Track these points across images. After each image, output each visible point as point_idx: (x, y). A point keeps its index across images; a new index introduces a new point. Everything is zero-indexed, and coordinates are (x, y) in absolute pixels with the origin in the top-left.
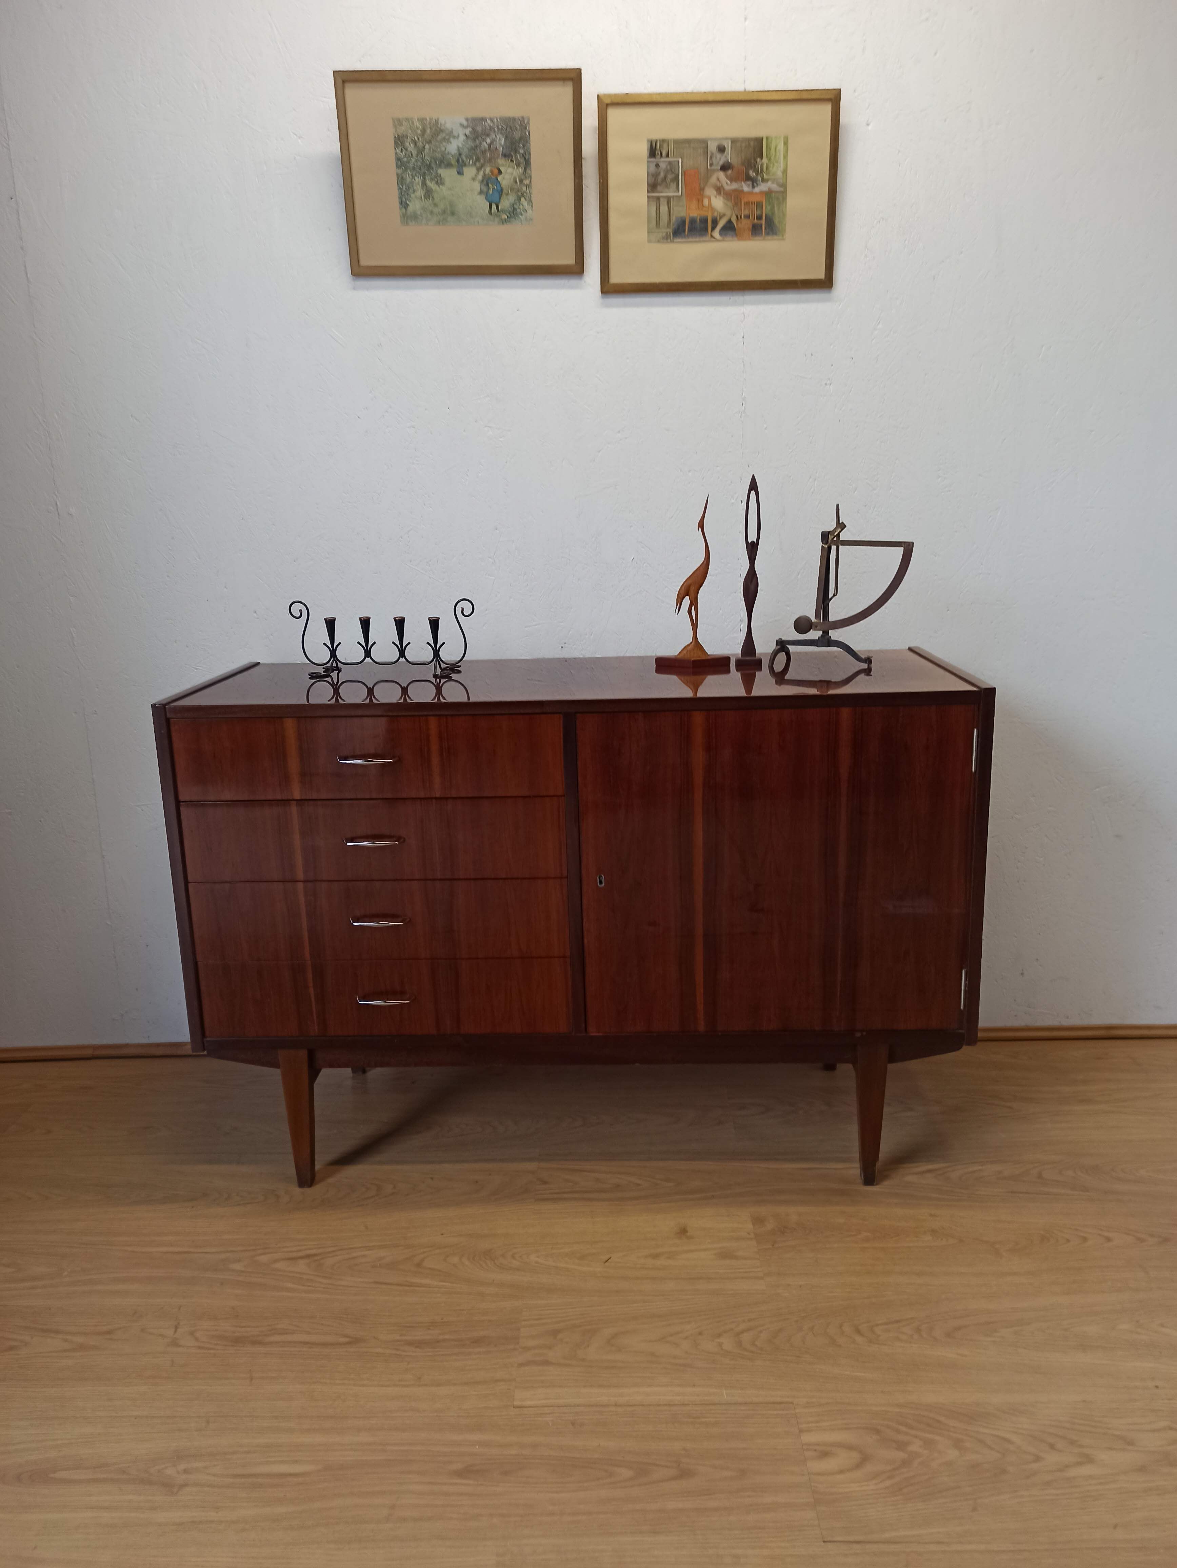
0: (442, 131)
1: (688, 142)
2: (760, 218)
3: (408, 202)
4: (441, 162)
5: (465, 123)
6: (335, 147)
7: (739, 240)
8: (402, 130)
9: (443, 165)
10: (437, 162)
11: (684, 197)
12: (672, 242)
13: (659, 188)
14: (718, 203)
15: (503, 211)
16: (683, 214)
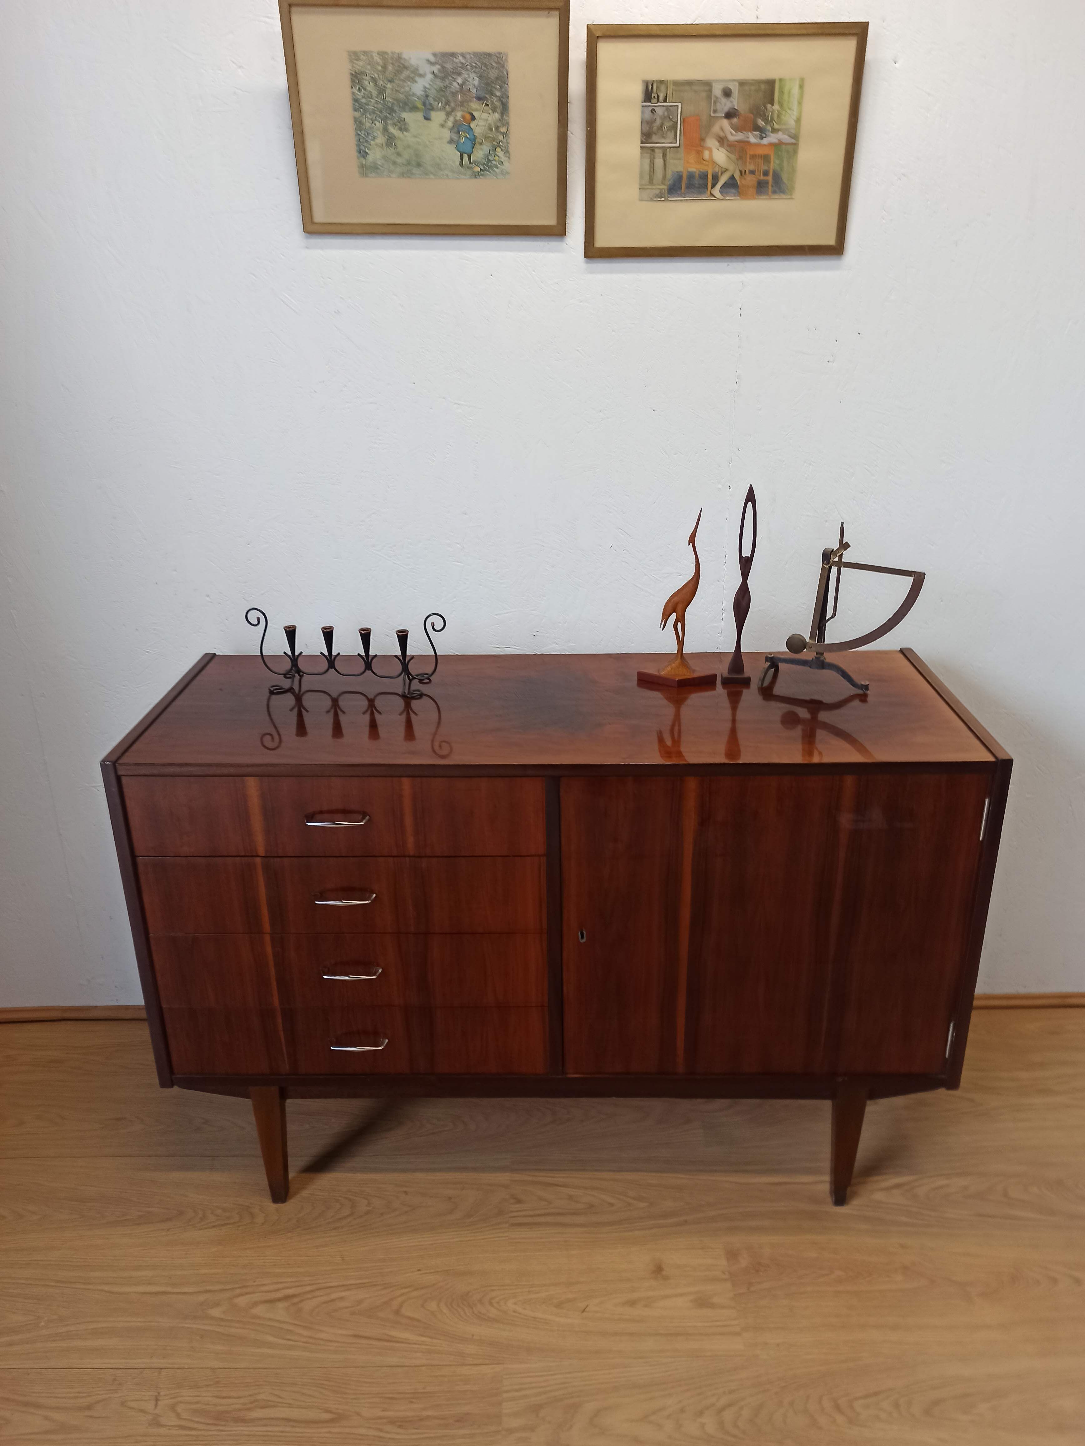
0: (406, 68)
1: (689, 83)
2: (766, 173)
3: (367, 151)
4: (405, 104)
5: (433, 59)
6: (282, 81)
7: (742, 199)
8: (360, 65)
9: (407, 107)
10: (401, 104)
11: (682, 149)
12: (667, 200)
13: (654, 138)
14: (720, 156)
15: (477, 163)
16: (680, 169)
